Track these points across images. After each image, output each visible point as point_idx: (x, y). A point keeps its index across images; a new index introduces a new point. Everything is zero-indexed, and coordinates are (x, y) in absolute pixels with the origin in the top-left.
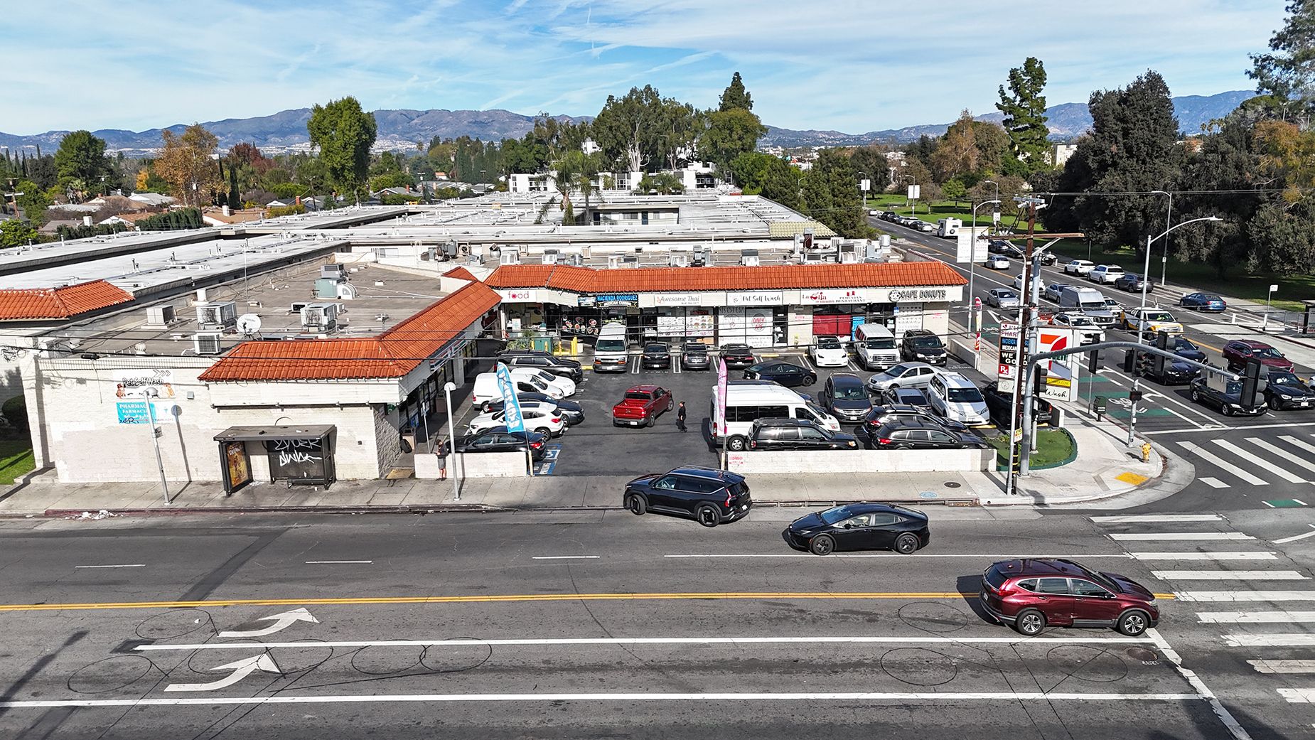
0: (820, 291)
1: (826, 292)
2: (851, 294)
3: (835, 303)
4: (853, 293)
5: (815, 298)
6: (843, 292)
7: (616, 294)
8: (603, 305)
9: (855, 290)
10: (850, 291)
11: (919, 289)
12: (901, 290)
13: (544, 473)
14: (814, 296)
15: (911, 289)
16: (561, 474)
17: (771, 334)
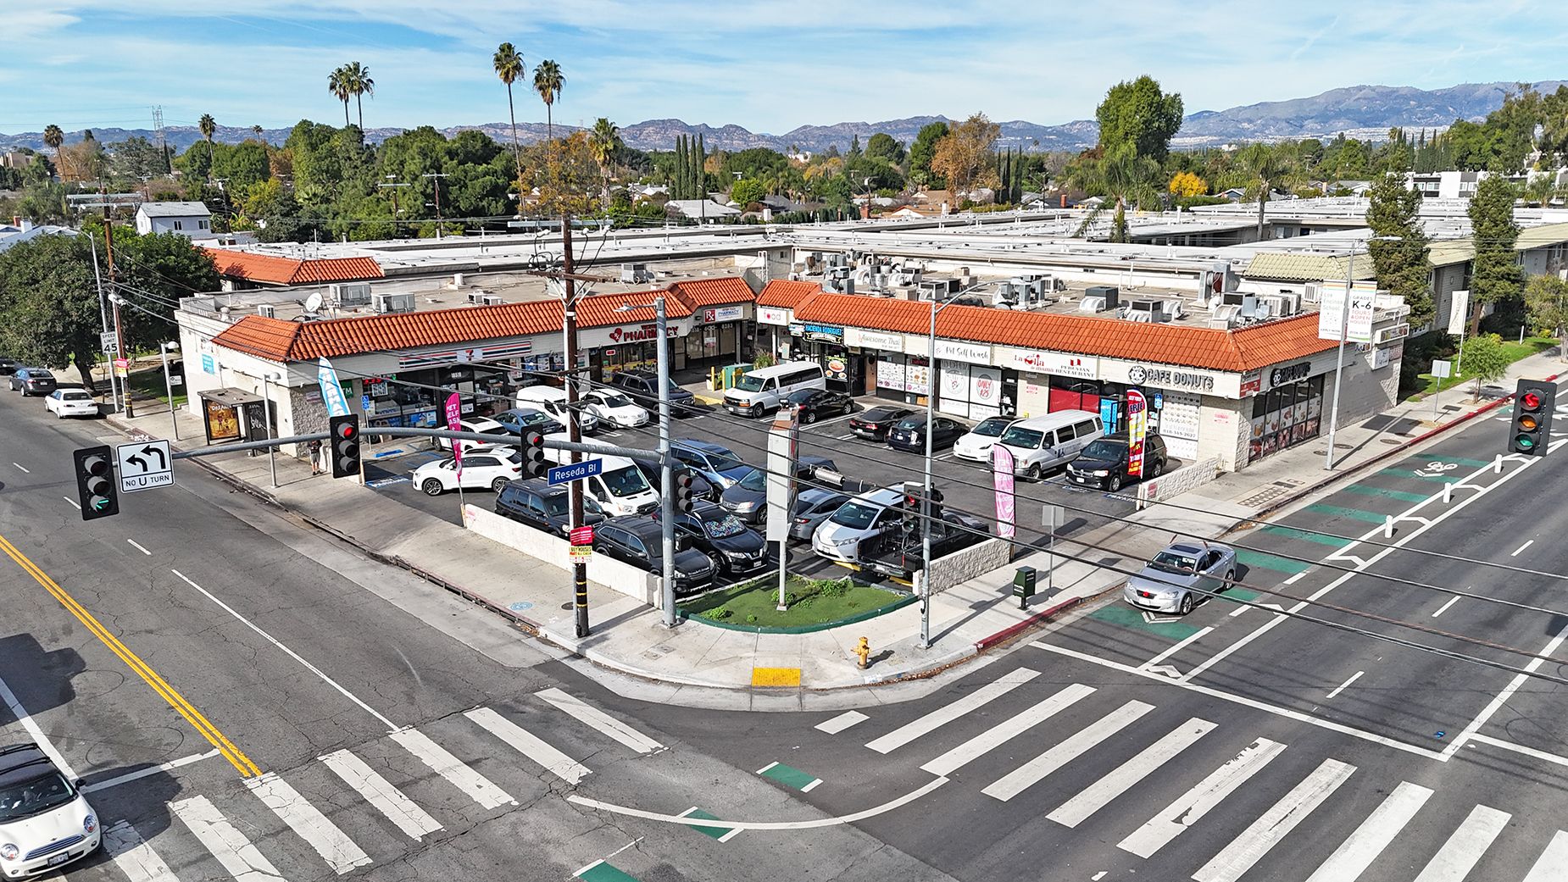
0: (1038, 353)
1: (1045, 356)
2: (1075, 362)
3: (1054, 373)
4: (1079, 363)
5: (1030, 362)
6: (1066, 358)
7: (824, 324)
8: (810, 336)
9: (1083, 358)
10: (1075, 358)
11: (1173, 370)
12: (1147, 366)
13: (375, 485)
14: (1029, 359)
15: (1161, 368)
16: (381, 491)
17: (998, 405)
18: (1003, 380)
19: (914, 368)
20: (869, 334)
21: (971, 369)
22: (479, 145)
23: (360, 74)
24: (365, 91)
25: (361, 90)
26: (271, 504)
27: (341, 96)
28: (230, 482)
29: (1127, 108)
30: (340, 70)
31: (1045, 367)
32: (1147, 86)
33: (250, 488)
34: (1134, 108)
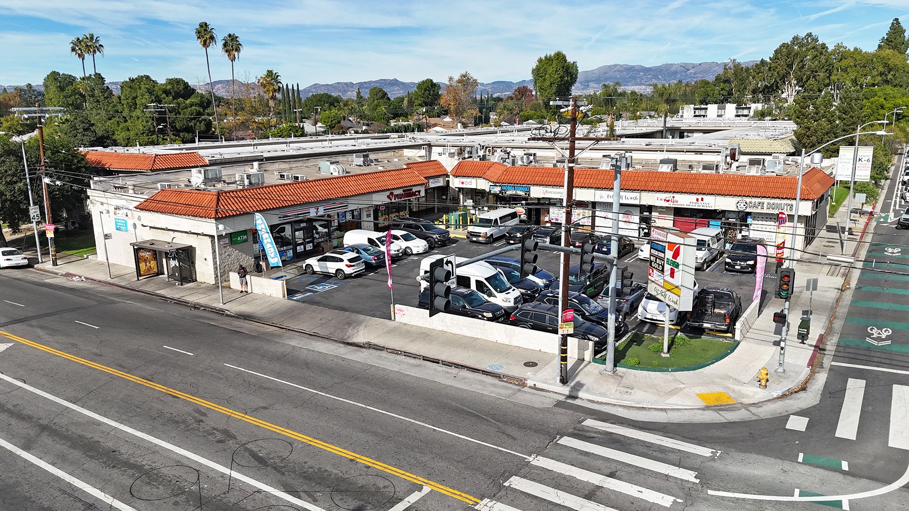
0: (672, 195)
1: (678, 197)
2: (700, 199)
3: (685, 207)
4: (702, 199)
5: (668, 201)
6: (693, 198)
7: (515, 185)
8: (505, 193)
9: (704, 197)
10: (700, 197)
11: (766, 201)
12: (748, 200)
13: (295, 298)
14: (667, 199)
15: (757, 200)
16: (302, 301)
17: (637, 228)
19: (578, 209)
20: (550, 189)
22: (181, 87)
23: (94, 41)
24: (98, 52)
25: (94, 52)
26: (227, 315)
27: (79, 56)
28: (180, 303)
29: (550, 70)
30: (78, 39)
31: (678, 203)
32: (560, 57)
33: (202, 306)
34: (555, 69)
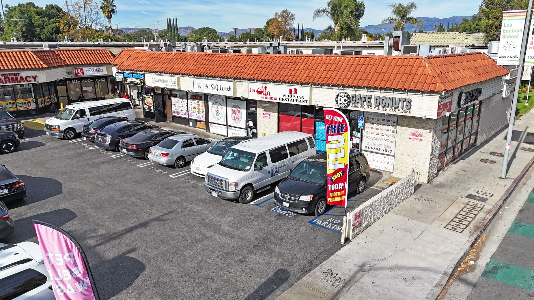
1: (271, 87)
6: (286, 89)
7: (133, 72)
8: (127, 81)
9: (299, 88)
10: (293, 88)
15: (363, 93)
17: (245, 127)
18: (248, 108)
19: (193, 102)
20: (158, 77)
21: (227, 100)
31: (271, 96)
